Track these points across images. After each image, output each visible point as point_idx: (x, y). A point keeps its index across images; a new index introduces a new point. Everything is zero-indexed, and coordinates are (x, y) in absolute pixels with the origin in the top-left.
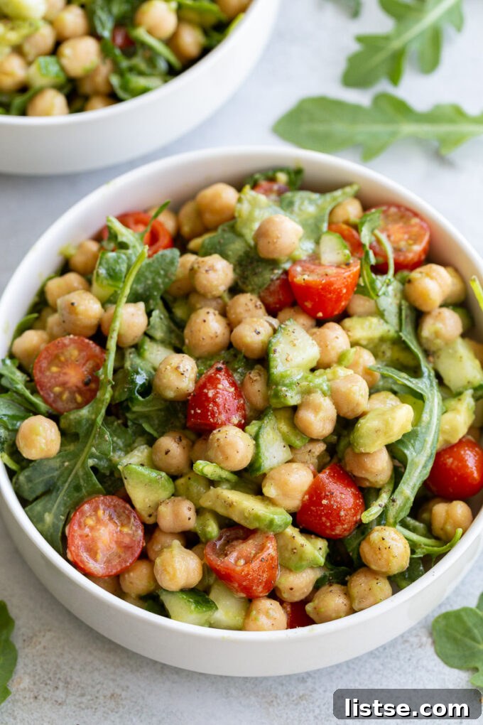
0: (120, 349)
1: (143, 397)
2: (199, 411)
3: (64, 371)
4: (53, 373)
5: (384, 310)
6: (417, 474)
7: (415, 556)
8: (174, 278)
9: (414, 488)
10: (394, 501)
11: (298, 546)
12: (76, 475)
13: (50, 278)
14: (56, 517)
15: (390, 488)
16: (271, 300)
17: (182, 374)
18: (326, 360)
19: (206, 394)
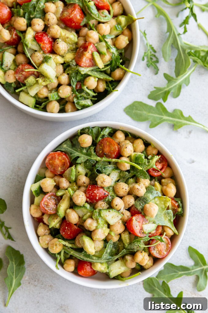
0: (116, 163)
1: (96, 171)
2: (90, 188)
3: (107, 147)
4: (107, 143)
5: (131, 244)
6: (77, 255)
7: (56, 255)
8: (140, 178)
9: (73, 254)
10: (69, 248)
11: (54, 220)
12: (75, 153)
13: (143, 140)
14: (65, 148)
15: (74, 247)
16: (133, 208)
17: (102, 183)
18: (111, 227)
19: (95, 191)
